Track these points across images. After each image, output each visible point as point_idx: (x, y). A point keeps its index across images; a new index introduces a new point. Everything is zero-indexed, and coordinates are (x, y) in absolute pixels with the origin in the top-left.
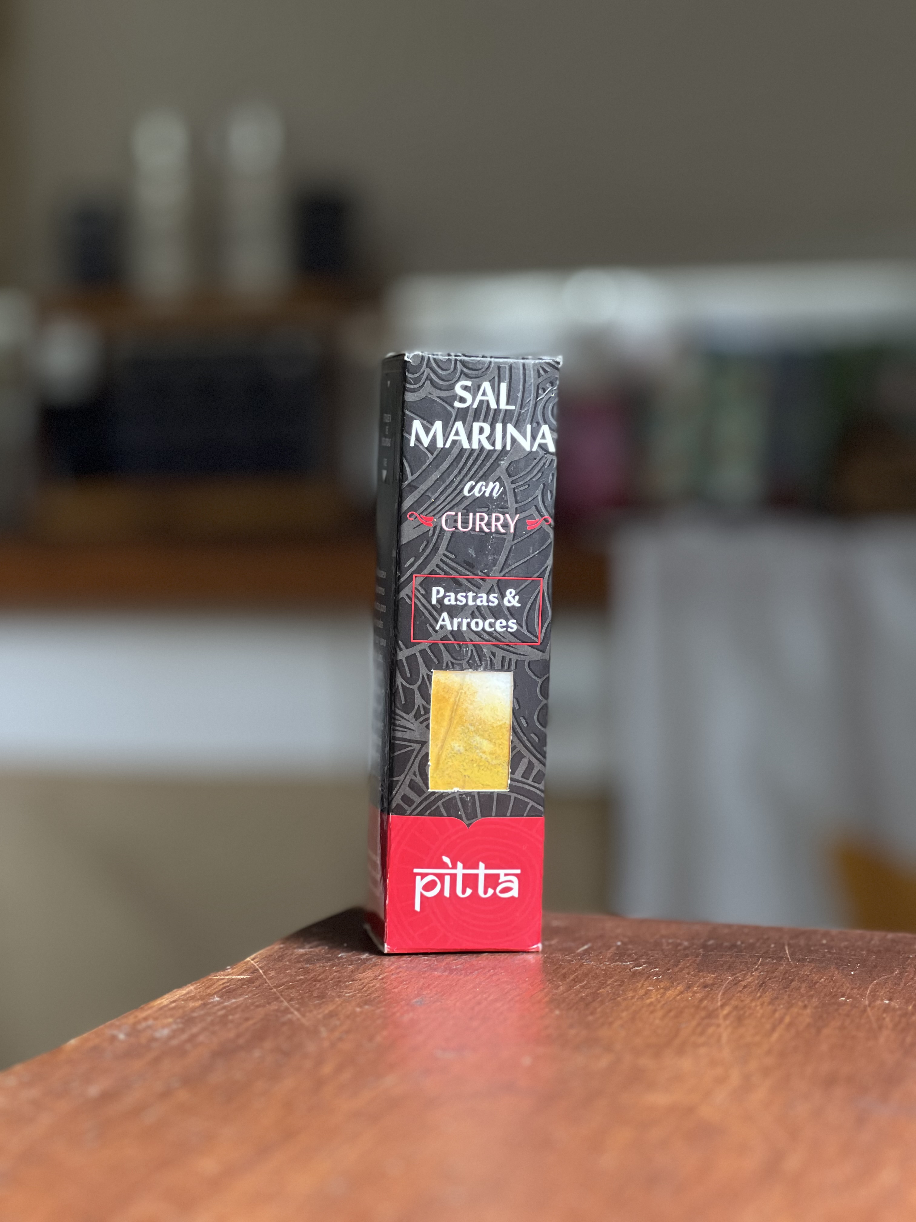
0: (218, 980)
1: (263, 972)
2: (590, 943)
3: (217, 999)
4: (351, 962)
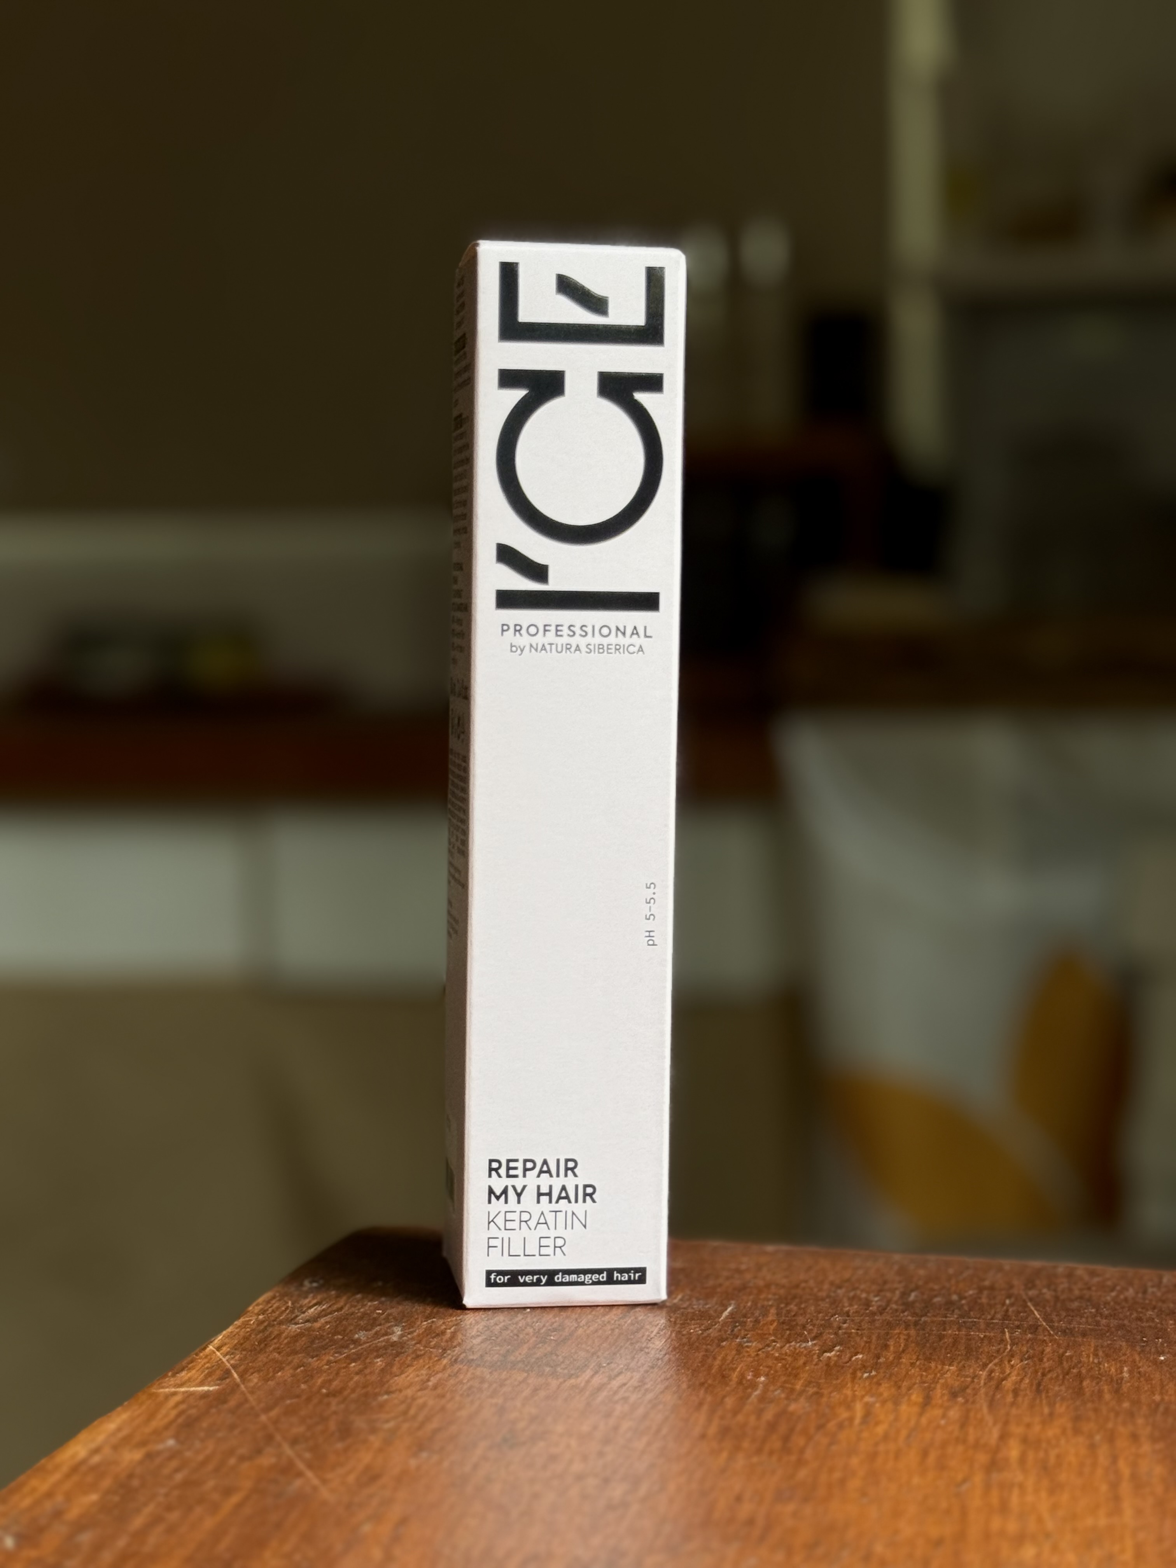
0: (168, 1397)
1: (241, 1376)
2: (733, 1302)
3: (171, 1442)
4: (378, 1352)
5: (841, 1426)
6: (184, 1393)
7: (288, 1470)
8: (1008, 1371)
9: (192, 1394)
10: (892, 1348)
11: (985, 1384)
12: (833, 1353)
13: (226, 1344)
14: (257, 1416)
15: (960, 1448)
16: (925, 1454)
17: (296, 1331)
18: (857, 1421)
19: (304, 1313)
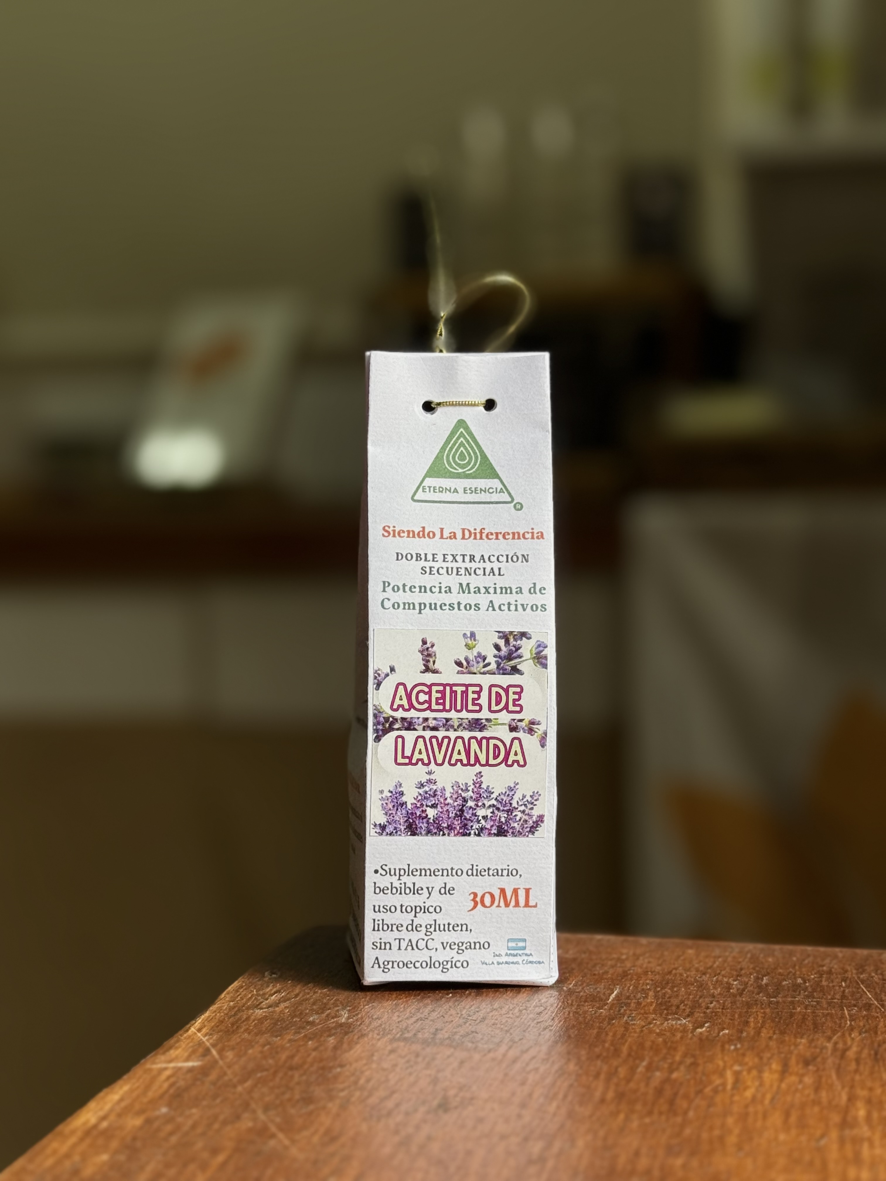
0: (160, 1071)
1: (219, 1053)
2: (618, 986)
3: (164, 1110)
4: (329, 1031)
5: (715, 1091)
6: (174, 1068)
7: (263, 1132)
8: (849, 1042)
9: (180, 1069)
10: (752, 1024)
11: (832, 1054)
12: (704, 1029)
13: (205, 1026)
14: (235, 1086)
15: (816, 1109)
16: (787, 1115)
17: (261, 1015)
18: (729, 1087)
19: (267, 999)
